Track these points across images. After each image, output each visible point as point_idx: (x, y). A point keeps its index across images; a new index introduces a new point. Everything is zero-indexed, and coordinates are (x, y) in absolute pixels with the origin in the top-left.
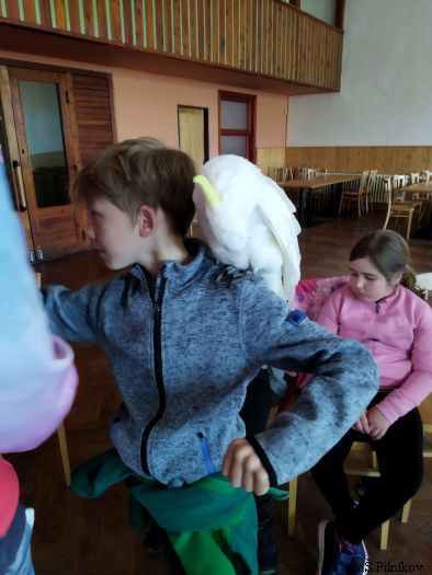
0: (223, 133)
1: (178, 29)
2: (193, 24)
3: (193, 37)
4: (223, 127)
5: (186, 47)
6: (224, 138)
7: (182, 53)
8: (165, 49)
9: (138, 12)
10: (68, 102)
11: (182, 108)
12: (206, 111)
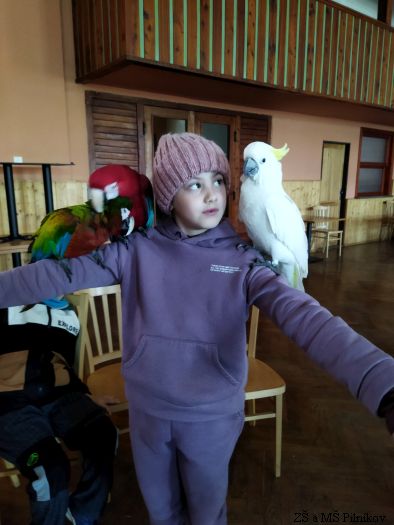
0: (362, 165)
1: (341, 75)
2: (353, 71)
3: (353, 81)
4: (363, 160)
5: (346, 90)
6: (362, 170)
7: (342, 96)
8: (328, 93)
9: (310, 62)
10: (236, 140)
11: (327, 143)
12: (348, 146)
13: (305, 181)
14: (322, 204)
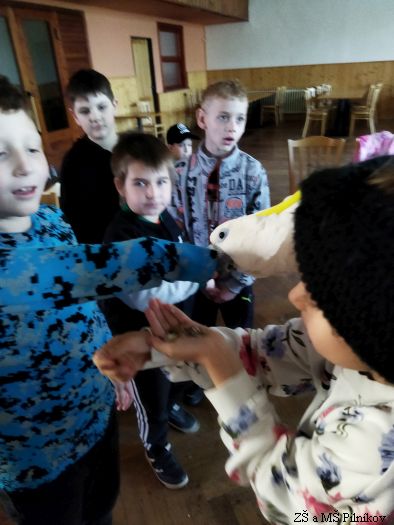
0: (164, 59)
10: (57, 38)
11: (134, 39)
12: (149, 41)
14: (141, 100)
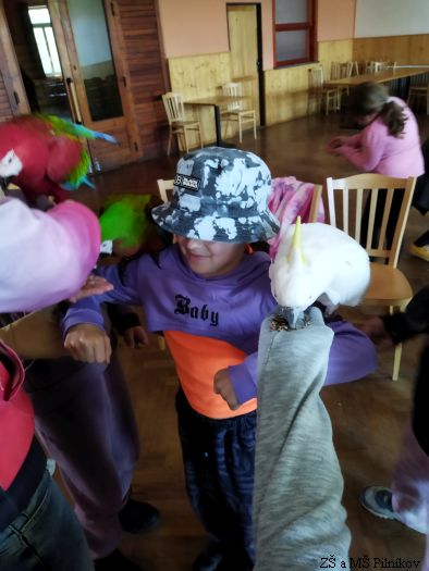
0: (278, 28)
4: (279, 22)
10: (113, 13)
12: (259, 6)
13: (210, 54)
14: (235, 80)
